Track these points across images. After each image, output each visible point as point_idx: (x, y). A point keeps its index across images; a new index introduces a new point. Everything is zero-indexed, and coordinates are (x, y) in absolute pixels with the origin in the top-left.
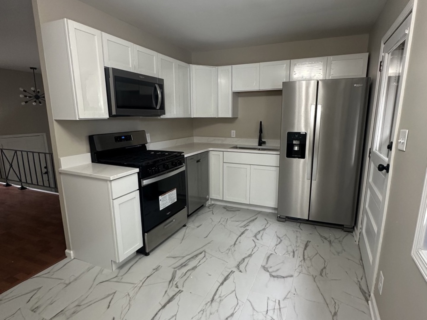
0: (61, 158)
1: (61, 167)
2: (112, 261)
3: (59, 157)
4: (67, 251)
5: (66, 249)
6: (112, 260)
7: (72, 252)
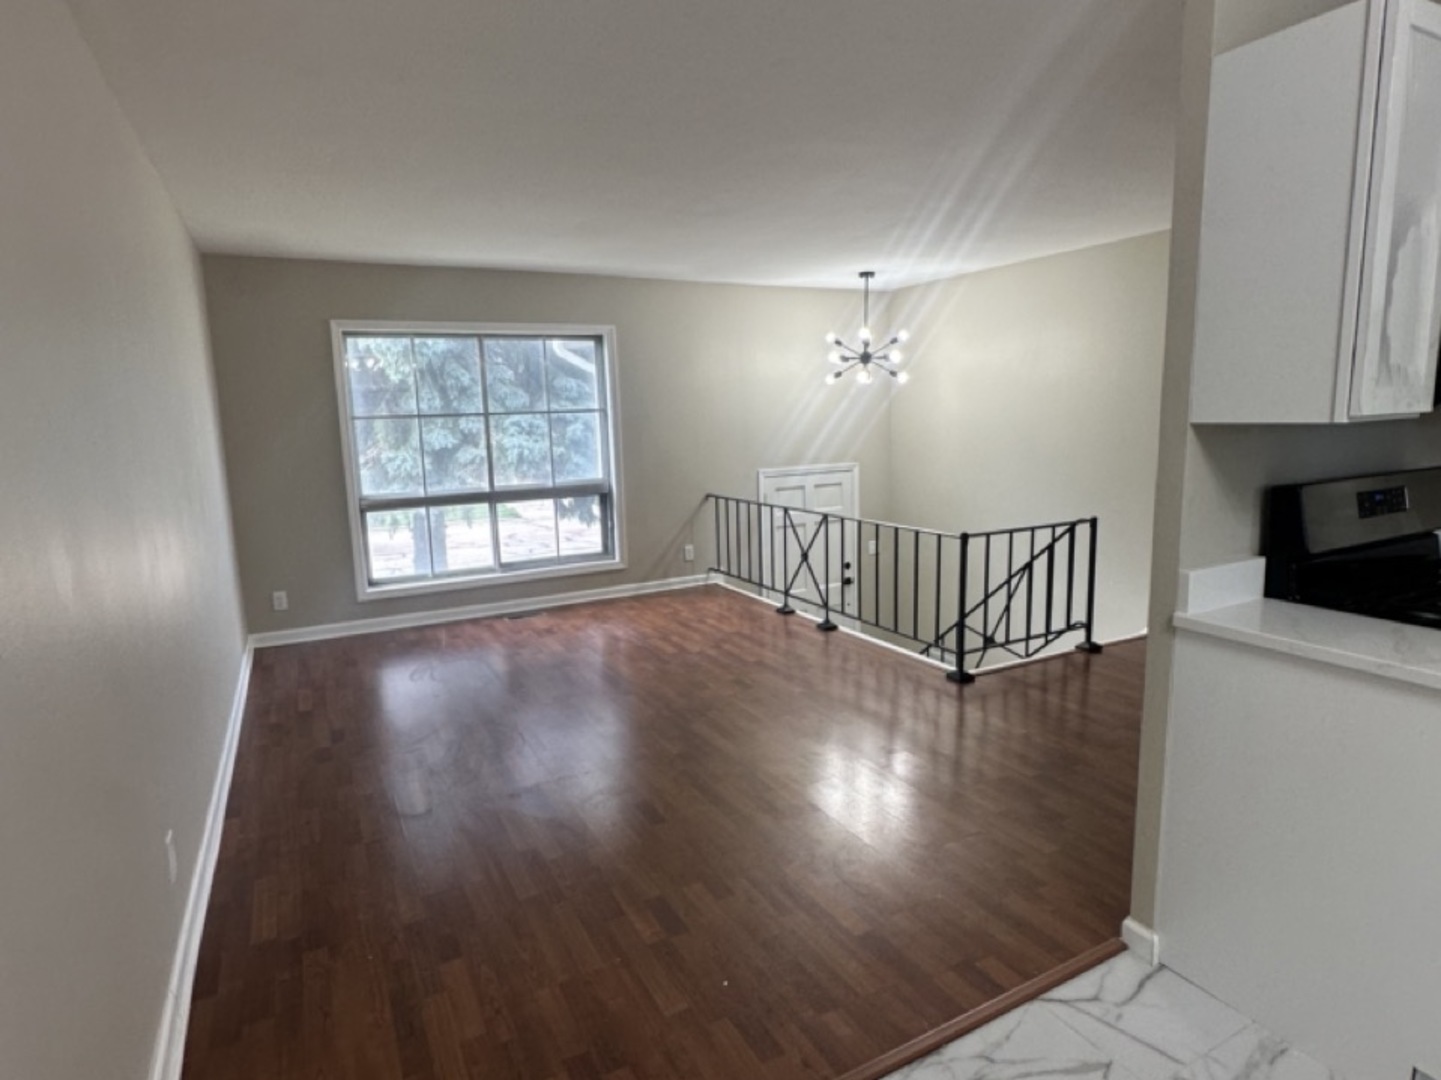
0: (1193, 575)
1: (1185, 608)
2: (1415, 1071)
3: (1182, 571)
4: (1129, 923)
5: (1125, 912)
6: (1421, 1068)
7: (1156, 938)
